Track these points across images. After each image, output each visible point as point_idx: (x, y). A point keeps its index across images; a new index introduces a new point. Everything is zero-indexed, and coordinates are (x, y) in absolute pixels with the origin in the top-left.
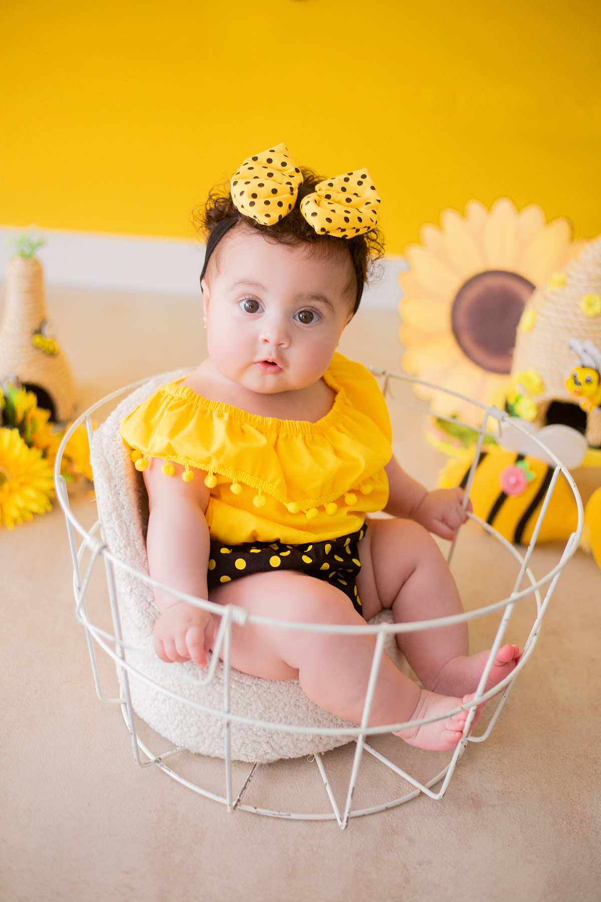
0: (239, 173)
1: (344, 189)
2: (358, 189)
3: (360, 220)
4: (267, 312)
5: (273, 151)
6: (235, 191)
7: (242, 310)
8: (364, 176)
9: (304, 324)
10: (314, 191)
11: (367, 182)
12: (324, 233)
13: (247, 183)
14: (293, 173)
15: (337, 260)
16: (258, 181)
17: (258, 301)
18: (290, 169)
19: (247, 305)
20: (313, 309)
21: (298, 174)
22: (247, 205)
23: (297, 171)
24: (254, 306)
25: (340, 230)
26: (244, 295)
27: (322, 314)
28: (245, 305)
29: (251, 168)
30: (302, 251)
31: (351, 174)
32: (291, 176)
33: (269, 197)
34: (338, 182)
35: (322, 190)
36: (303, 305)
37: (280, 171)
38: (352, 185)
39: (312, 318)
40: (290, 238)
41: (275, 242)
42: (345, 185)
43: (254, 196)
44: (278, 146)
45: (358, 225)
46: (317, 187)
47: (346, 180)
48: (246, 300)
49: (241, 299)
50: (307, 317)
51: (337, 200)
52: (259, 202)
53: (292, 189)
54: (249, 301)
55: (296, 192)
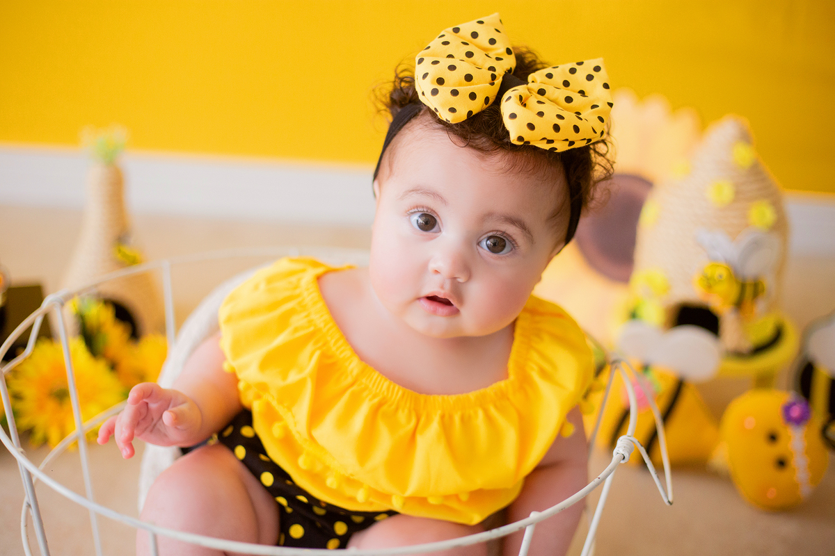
0: (429, 47)
1: (566, 84)
2: (586, 86)
3: (576, 129)
4: (444, 233)
5: (481, 22)
6: (419, 71)
7: (412, 226)
8: (597, 69)
9: (491, 254)
10: (525, 81)
11: (600, 78)
12: (522, 143)
13: (435, 63)
14: (502, 54)
15: (544, 176)
16: (451, 62)
17: (434, 215)
18: (500, 49)
19: (421, 221)
20: (505, 235)
21: (509, 56)
22: (428, 93)
23: (509, 52)
24: (429, 222)
25: (546, 141)
26: (417, 207)
27: (516, 243)
28: (418, 221)
29: (446, 43)
30: (498, 161)
31: (580, 64)
32: (498, 59)
33: (460, 85)
34: (561, 74)
35: (536, 82)
36: (492, 229)
37: (484, 49)
38: (579, 80)
39: (504, 246)
40: (484, 140)
41: (463, 145)
42: (570, 78)
43: (440, 81)
44: (492, 16)
45: (573, 136)
46: (530, 78)
47: (573, 71)
48: (419, 214)
49: (413, 211)
50: (499, 244)
51: (553, 97)
52: (444, 90)
53: (494, 77)
54: (424, 215)
55: (498, 81)
